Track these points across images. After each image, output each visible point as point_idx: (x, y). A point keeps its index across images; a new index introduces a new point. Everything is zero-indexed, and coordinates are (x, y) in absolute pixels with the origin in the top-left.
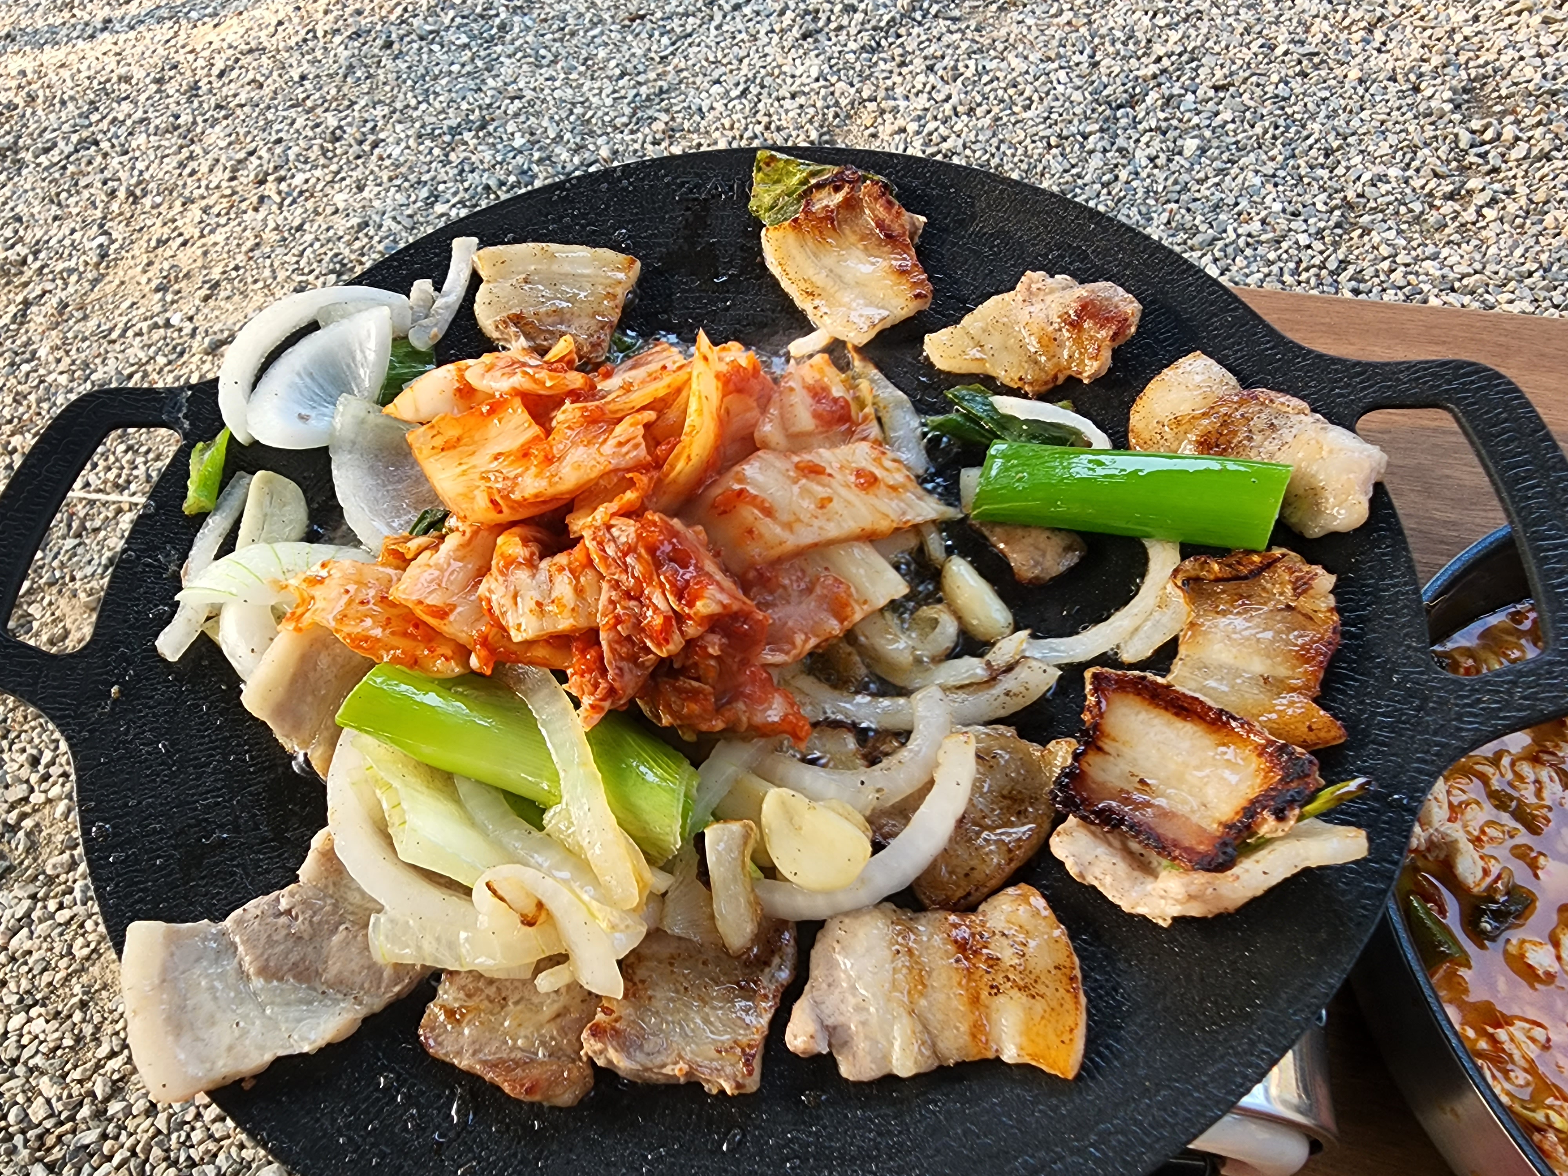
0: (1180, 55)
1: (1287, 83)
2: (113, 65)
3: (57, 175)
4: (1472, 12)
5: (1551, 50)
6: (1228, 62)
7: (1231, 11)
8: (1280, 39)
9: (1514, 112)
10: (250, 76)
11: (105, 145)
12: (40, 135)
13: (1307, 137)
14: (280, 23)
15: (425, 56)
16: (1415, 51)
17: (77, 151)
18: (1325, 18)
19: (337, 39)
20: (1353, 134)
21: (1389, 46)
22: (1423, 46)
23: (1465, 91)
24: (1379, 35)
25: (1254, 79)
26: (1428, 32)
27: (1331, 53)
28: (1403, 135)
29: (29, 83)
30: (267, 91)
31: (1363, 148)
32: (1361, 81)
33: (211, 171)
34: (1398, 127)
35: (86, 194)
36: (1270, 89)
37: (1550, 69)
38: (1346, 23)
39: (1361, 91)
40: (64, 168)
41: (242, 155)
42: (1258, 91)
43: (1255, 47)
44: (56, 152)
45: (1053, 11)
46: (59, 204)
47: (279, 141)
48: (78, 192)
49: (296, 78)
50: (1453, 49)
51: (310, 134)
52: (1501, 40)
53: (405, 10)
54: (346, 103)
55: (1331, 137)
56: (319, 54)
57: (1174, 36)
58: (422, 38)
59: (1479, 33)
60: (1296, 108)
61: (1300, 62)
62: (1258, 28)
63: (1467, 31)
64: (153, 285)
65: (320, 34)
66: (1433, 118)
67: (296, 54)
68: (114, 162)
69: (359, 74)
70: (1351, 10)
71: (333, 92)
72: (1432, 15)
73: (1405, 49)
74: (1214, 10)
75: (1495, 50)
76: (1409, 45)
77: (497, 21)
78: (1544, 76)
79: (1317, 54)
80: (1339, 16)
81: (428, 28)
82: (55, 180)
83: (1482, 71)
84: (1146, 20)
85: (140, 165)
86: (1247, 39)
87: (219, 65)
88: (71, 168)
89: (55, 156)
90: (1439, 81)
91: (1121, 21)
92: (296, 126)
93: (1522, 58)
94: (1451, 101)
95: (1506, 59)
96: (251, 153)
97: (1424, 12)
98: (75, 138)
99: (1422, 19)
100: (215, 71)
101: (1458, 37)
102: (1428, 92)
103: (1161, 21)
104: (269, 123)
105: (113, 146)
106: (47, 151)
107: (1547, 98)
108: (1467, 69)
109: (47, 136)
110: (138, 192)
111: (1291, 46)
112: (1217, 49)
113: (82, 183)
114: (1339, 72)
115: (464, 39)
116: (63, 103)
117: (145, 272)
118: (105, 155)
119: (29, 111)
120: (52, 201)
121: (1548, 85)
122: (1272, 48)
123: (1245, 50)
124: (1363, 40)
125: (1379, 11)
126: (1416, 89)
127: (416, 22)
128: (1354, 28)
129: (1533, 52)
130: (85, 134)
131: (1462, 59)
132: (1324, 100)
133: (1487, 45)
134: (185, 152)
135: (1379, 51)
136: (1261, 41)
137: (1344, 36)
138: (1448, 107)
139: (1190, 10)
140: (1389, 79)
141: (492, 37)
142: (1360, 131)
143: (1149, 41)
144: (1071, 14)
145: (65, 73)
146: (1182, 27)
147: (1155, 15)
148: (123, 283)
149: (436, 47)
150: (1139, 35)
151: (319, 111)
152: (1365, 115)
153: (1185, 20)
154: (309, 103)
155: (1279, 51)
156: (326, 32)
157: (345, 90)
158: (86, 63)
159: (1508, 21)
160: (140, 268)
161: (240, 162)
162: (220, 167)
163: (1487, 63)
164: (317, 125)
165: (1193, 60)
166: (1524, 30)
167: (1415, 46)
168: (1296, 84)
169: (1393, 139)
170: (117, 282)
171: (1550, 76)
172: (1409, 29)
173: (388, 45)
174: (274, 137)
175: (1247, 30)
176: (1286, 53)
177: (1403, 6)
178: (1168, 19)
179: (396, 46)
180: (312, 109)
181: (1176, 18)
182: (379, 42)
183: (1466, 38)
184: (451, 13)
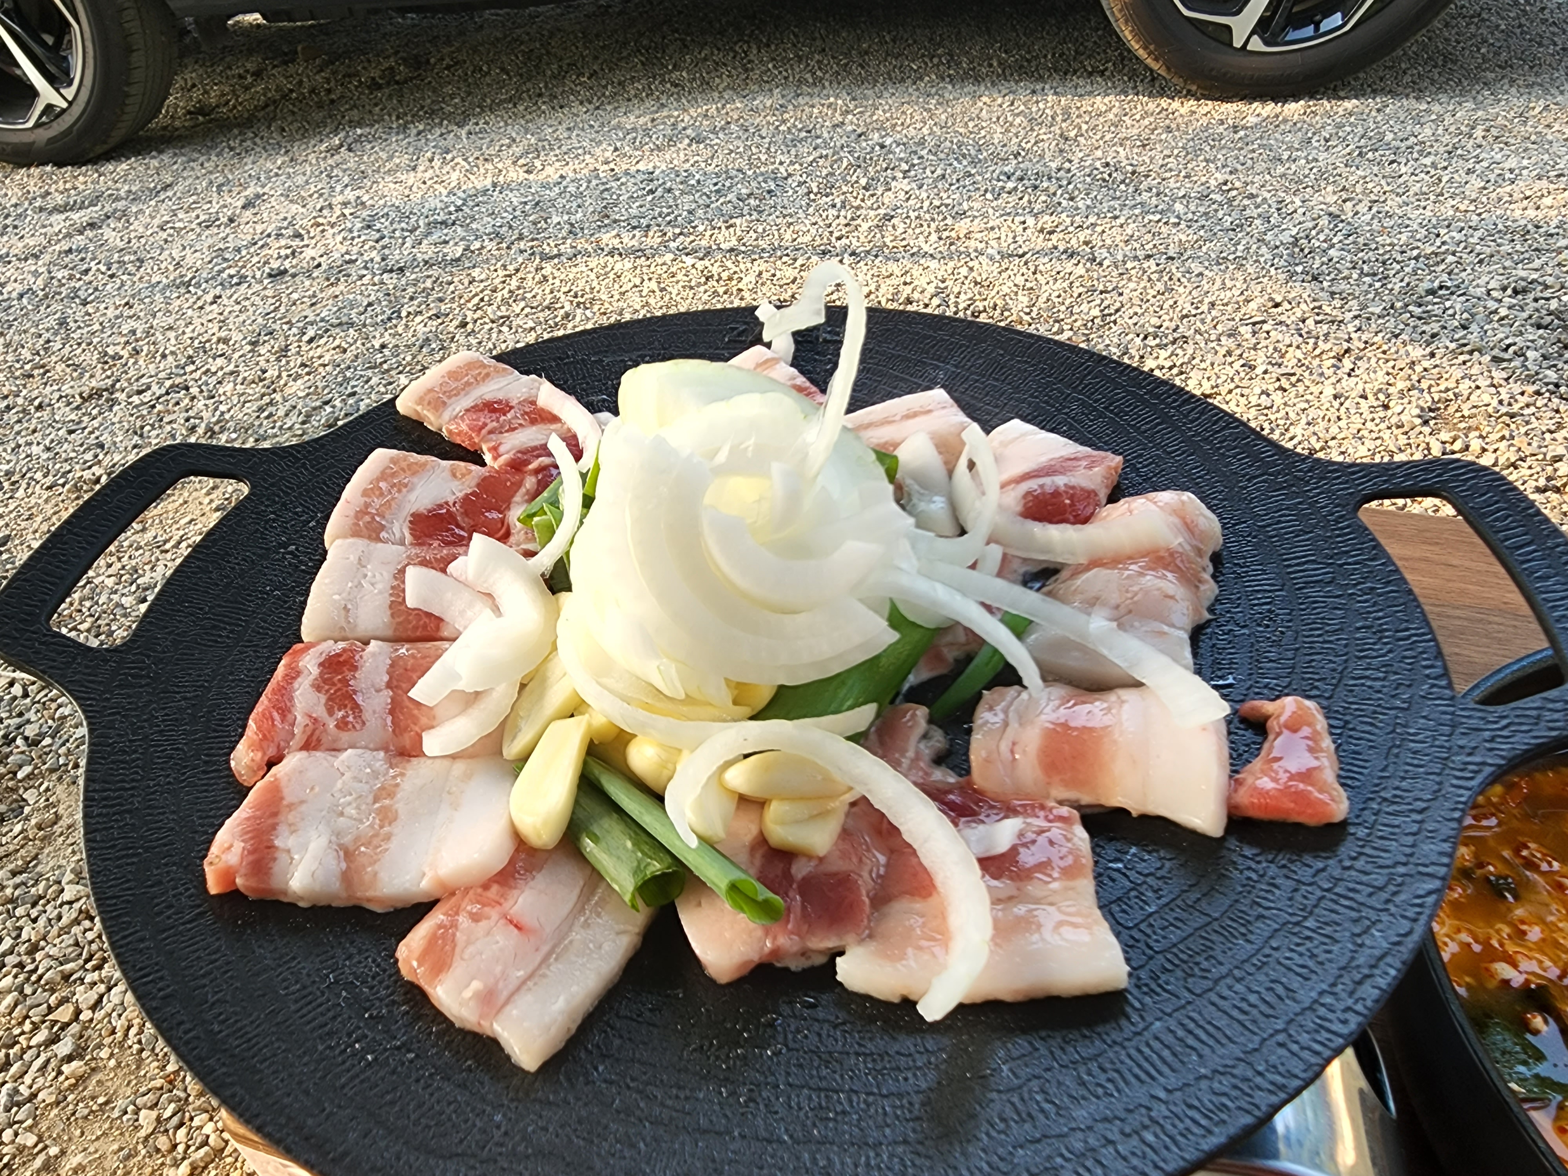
0: (1171, 368)
1: (1268, 395)
2: (215, 330)
3: (145, 412)
4: (1428, 350)
5: (1503, 383)
6: (1214, 377)
7: (1213, 337)
8: (1259, 361)
9: (1477, 429)
10: (337, 343)
11: (194, 391)
12: (137, 380)
13: (1291, 439)
14: (370, 304)
15: (494, 336)
16: (1381, 377)
17: (167, 393)
18: (1298, 347)
19: (419, 319)
20: (1333, 438)
21: (1357, 372)
22: (1388, 374)
23: (1431, 410)
24: (1347, 363)
25: (1238, 390)
26: (1391, 363)
27: (1306, 374)
28: (1379, 442)
29: (137, 340)
30: (349, 354)
31: (1343, 449)
32: (1336, 397)
33: (287, 415)
34: (1374, 435)
35: (168, 428)
36: (1254, 400)
37: (1505, 396)
38: (1317, 352)
39: (1336, 404)
40: (153, 407)
41: (318, 403)
42: (1243, 401)
43: (1237, 365)
44: (149, 392)
45: (1055, 329)
46: (141, 436)
47: (354, 394)
48: (160, 427)
49: (377, 346)
50: (1415, 378)
51: (383, 390)
52: (1458, 373)
53: (482, 300)
54: (419, 367)
55: (1313, 440)
56: (400, 329)
57: (1164, 354)
58: (493, 322)
59: (1436, 366)
60: (1279, 415)
61: (1278, 380)
62: (1238, 352)
63: (1426, 364)
64: (214, 505)
65: (404, 314)
66: (1405, 429)
67: (381, 329)
68: (200, 404)
69: (434, 346)
70: (1320, 343)
71: (409, 358)
72: (1393, 350)
73: (1372, 375)
74: (1198, 337)
75: (1453, 379)
76: (1375, 372)
77: (562, 312)
78: (1501, 402)
79: (1294, 374)
80: (1310, 347)
81: (499, 314)
82: (143, 416)
83: (1444, 395)
84: (1138, 341)
85: (223, 408)
86: (1229, 359)
87: (311, 333)
88: (159, 407)
89: (147, 397)
90: (1406, 400)
91: (1115, 340)
92: (372, 383)
93: (1478, 387)
94: (1419, 416)
95: (1465, 387)
96: (326, 403)
97: (1385, 347)
98: (168, 383)
99: (1384, 352)
100: (306, 338)
101: (1418, 368)
102: (1399, 409)
103: (1151, 342)
104: (347, 380)
105: (202, 391)
106: (139, 392)
107: (1506, 419)
108: (1430, 393)
109: (144, 380)
110: (217, 428)
111: (1270, 367)
112: (1203, 365)
113: (165, 420)
114: (1315, 389)
115: (531, 324)
116: (164, 356)
117: (208, 494)
118: (193, 398)
119: (132, 361)
120: (135, 433)
121: (1504, 410)
122: (1253, 368)
123: (1228, 367)
124: (1334, 366)
125: (1345, 345)
126: (1386, 407)
127: (489, 310)
128: (1324, 357)
129: (1489, 382)
130: (178, 380)
131: (1424, 385)
132: (1304, 410)
133: (1445, 376)
134: (266, 399)
135: (1349, 375)
136: (1242, 362)
137: (1316, 362)
138: (1418, 421)
139: (1176, 335)
140: (1361, 397)
141: (556, 324)
142: (1339, 436)
143: (1142, 357)
144: (1071, 333)
145: (171, 334)
146: (1170, 348)
147: (1145, 338)
148: (186, 502)
149: (505, 329)
150: (1133, 352)
151: (393, 373)
152: (1343, 424)
153: (1174, 342)
154: (385, 366)
155: (1259, 370)
156: (409, 313)
157: (420, 358)
158: (191, 327)
159: (1462, 358)
160: (204, 491)
161: (314, 409)
162: (296, 411)
163: (1447, 390)
164: (390, 383)
165: (1182, 373)
166: (1477, 366)
167: (1380, 374)
168: (1278, 397)
169: (1370, 444)
170: (181, 501)
171: (1505, 403)
172: (1373, 360)
173: (464, 325)
174: (349, 390)
175: (1229, 353)
176: (1266, 372)
177: (1366, 342)
178: (1158, 341)
179: (470, 327)
180: (388, 371)
181: (1165, 341)
182: (456, 323)
183: (1425, 370)
184: (522, 304)
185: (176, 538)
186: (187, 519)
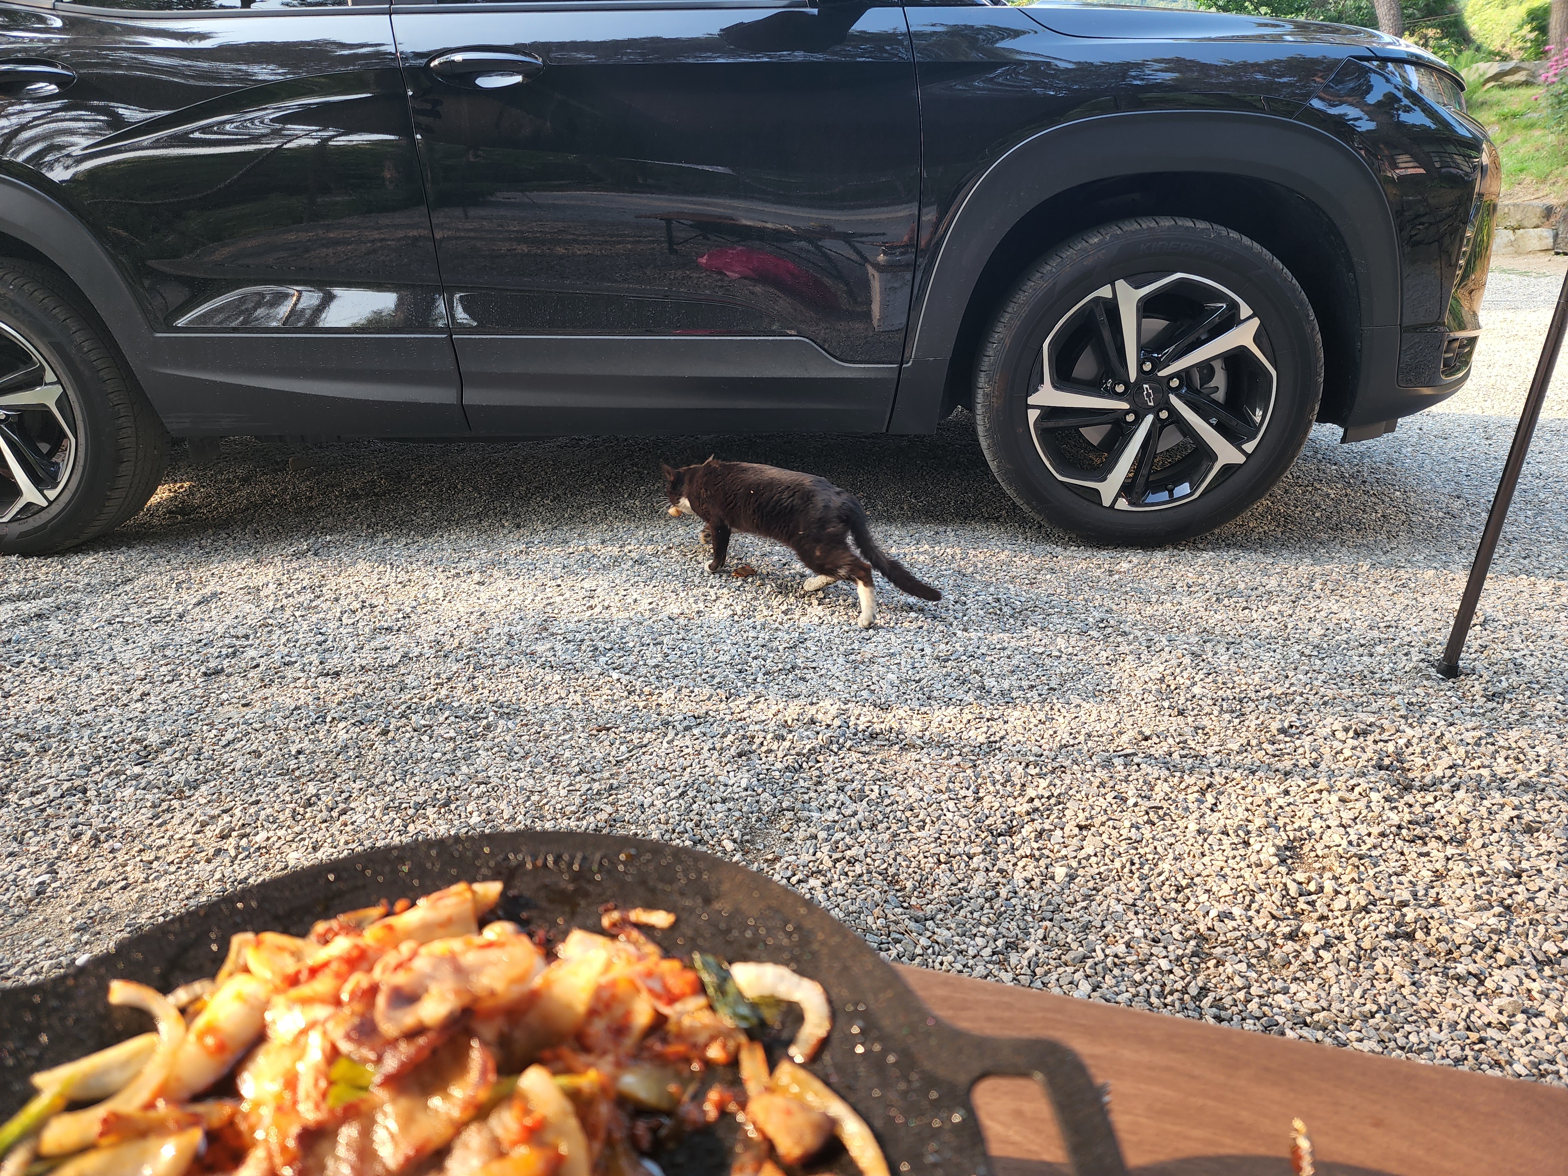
0: (1049, 798)
1: (1138, 829)
2: (133, 729)
3: (32, 817)
4: (1282, 787)
5: (1350, 822)
6: (1088, 809)
7: (1088, 768)
8: (1130, 793)
9: (1331, 869)
10: (254, 747)
11: (91, 794)
12: (35, 781)
13: (1160, 874)
14: (297, 708)
15: (413, 744)
16: (1241, 813)
17: (62, 796)
18: (1166, 780)
19: (342, 725)
20: (1199, 875)
21: (1220, 807)
22: (1247, 810)
23: (1286, 848)
24: (1210, 798)
25: (1110, 823)
26: (1249, 800)
27: (1172, 808)
28: (1241, 880)
29: (49, 737)
30: (263, 760)
31: (1208, 888)
32: (1199, 832)
33: (182, 823)
34: (1236, 873)
35: (52, 835)
36: (1124, 832)
37: (1354, 838)
38: (1183, 786)
39: (1200, 840)
40: (43, 810)
41: (217, 812)
42: (1115, 833)
43: (1109, 797)
44: (44, 794)
45: (944, 755)
46: (21, 843)
47: (257, 802)
48: (44, 833)
49: (293, 753)
50: (1271, 814)
51: (288, 798)
52: (1308, 811)
53: (409, 708)
54: (331, 775)
55: (1180, 876)
56: (321, 735)
57: (1043, 783)
58: (415, 730)
59: (1289, 804)
60: (1147, 850)
61: (1147, 813)
62: (1111, 783)
63: (1281, 801)
64: (75, 925)
65: (329, 719)
66: (1264, 868)
67: (302, 734)
68: (93, 809)
69: (351, 753)
70: (1186, 777)
71: (323, 765)
72: (1250, 787)
73: (1233, 811)
74: (1075, 767)
75: (1306, 818)
76: (1235, 808)
77: (485, 722)
78: (1350, 843)
79: (1162, 808)
80: (1176, 780)
81: (423, 722)
82: (28, 821)
83: (1298, 834)
84: (1020, 769)
85: (115, 814)
86: (1103, 791)
87: (229, 736)
88: (49, 811)
89: (39, 799)
90: (1263, 838)
91: (1000, 768)
92: (278, 791)
93: (1329, 827)
94: (1276, 855)
95: (1317, 825)
96: (225, 811)
97: (1243, 783)
98: (66, 785)
99: (1243, 788)
100: (224, 742)
101: (1274, 806)
102: (1257, 847)
103: (1032, 771)
104: (254, 787)
105: (99, 795)
106: (33, 794)
107: (1355, 860)
108: (1285, 831)
109: (42, 781)
110: (102, 838)
111: (1139, 800)
112: (1079, 796)
113: (52, 825)
114: (1181, 823)
115: (452, 734)
116: (71, 755)
117: (73, 911)
118: (88, 802)
119: (37, 759)
120: (15, 839)
121: (1354, 850)
122: (1125, 800)
123: (1101, 799)
124: (1197, 800)
125: (1208, 780)
126: (1247, 844)
127: (414, 718)
128: (1189, 791)
129: (1337, 822)
130: (77, 782)
131: (1280, 823)
132: (1171, 845)
133: (1299, 814)
134: (165, 806)
135: (1212, 810)
136: (1113, 794)
137: (1181, 796)
138: (1275, 860)
139: (1055, 765)
140: (1223, 833)
141: (476, 735)
142: (1204, 873)
143: (1024, 785)
144: (959, 759)
145: (86, 732)
146: (1049, 778)
147: (1027, 765)
148: (46, 920)
149: (425, 738)
150: (1015, 779)
151: (304, 780)
152: (1206, 860)
153: (1053, 771)
154: (297, 773)
155: (1130, 802)
156: (334, 719)
157: (334, 765)
158: (110, 725)
159: (1312, 797)
160: (69, 908)
161: (212, 817)
162: (192, 820)
163: (1301, 829)
164: (298, 792)
165: (1060, 803)
166: (1326, 805)
167: (1240, 810)
168: (1146, 830)
169: (1232, 883)
170: (41, 918)
171: (1355, 843)
172: (1233, 796)
173: (385, 732)
174: (254, 798)
175: (1102, 784)
176: (1136, 805)
177: (1226, 778)
178: (1037, 770)
179: (391, 734)
180: (299, 778)
181: (1045, 770)
182: (377, 730)
183: (1281, 807)
184: (447, 713)
185: (23, 962)
186: (42, 940)
